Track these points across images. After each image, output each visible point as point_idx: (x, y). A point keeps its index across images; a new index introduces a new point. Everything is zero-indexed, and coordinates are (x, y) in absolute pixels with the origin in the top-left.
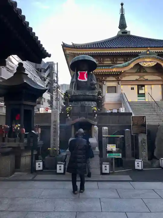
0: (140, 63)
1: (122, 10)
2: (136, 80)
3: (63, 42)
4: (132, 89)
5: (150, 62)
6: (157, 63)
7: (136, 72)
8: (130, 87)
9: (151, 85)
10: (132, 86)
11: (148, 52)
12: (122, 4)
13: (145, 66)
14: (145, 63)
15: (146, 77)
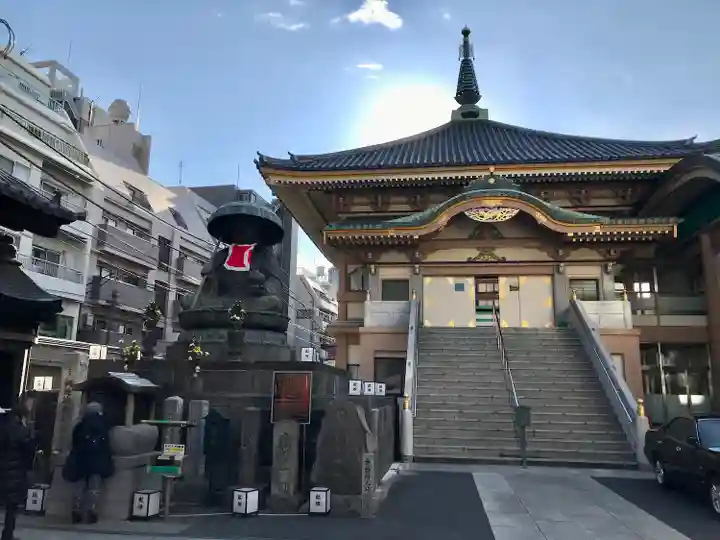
0: (466, 213)
1: (466, 48)
2: (470, 261)
3: (258, 154)
4: (459, 287)
5: (499, 208)
6: (521, 211)
7: (471, 238)
8: (451, 281)
9: (518, 275)
10: (460, 280)
11: (492, 181)
12: (466, 33)
13: (484, 220)
14: (482, 212)
15: (500, 253)
